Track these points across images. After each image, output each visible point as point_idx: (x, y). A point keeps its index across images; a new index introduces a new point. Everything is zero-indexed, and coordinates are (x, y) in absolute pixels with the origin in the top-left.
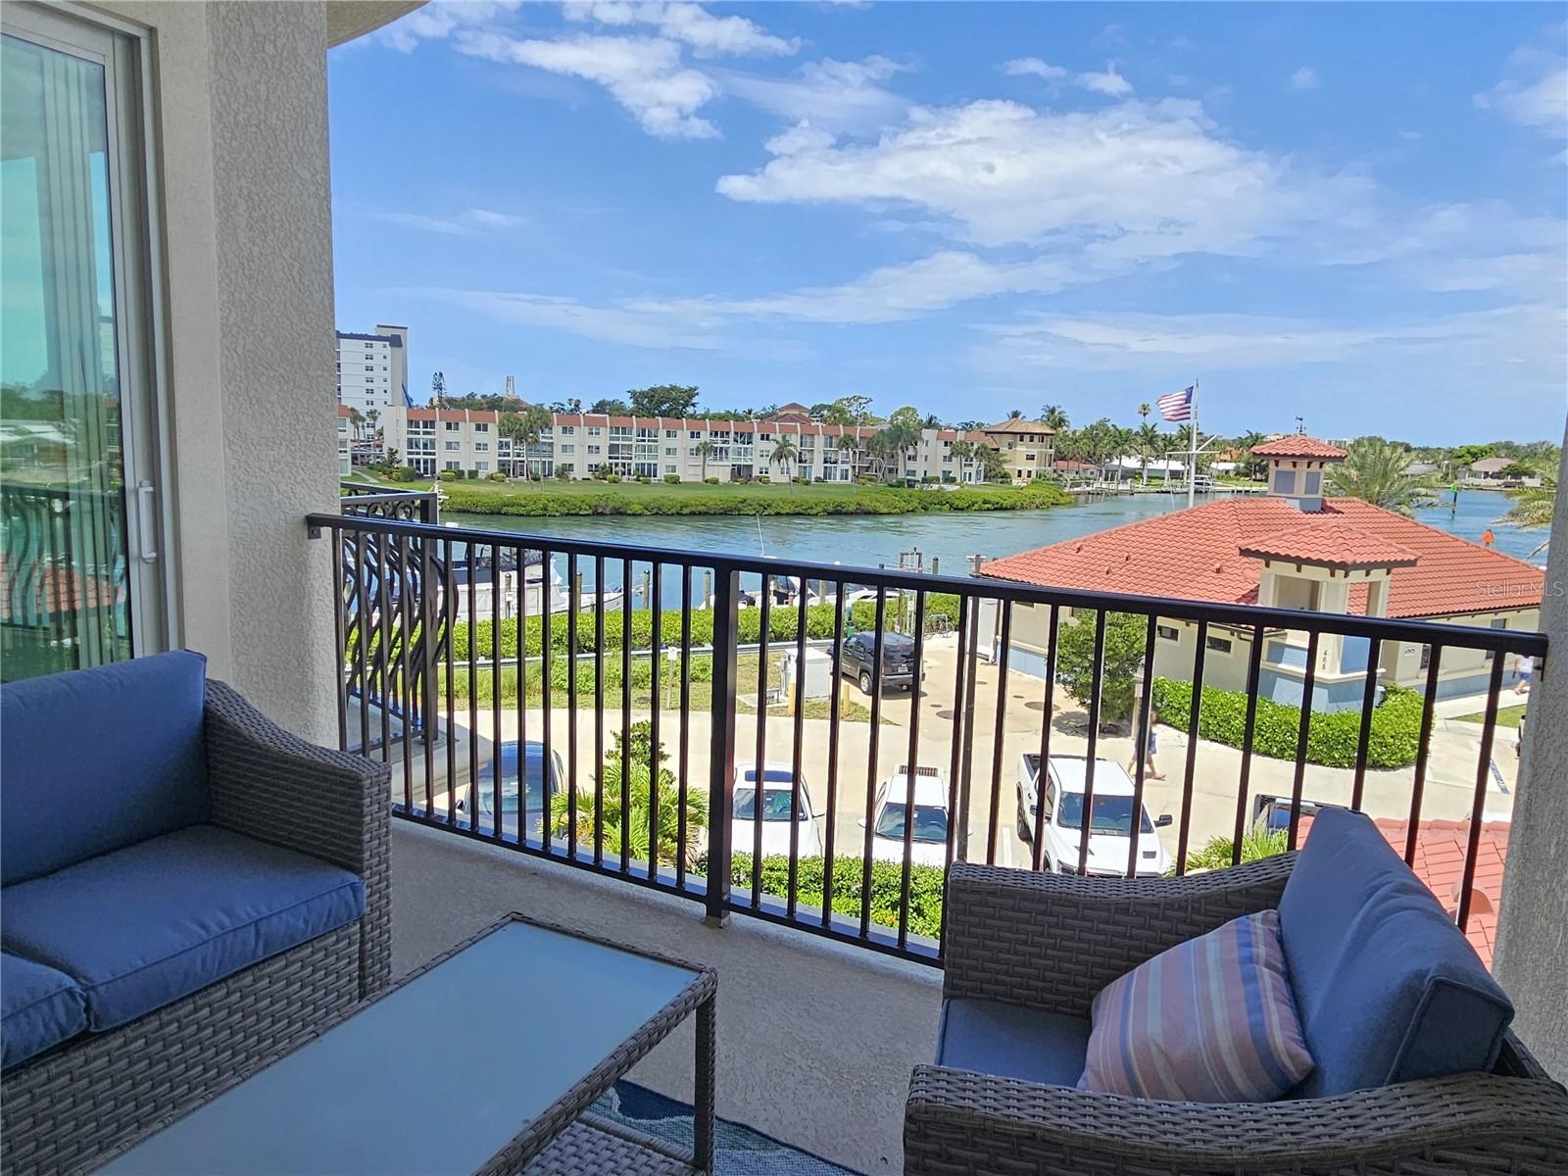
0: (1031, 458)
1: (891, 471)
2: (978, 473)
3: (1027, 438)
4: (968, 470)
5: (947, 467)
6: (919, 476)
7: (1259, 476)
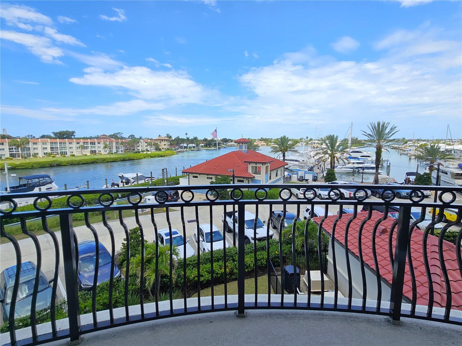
0: (165, 145)
1: (133, 149)
2: (154, 149)
3: (164, 141)
4: (151, 148)
5: (147, 148)
6: (140, 150)
7: (208, 146)
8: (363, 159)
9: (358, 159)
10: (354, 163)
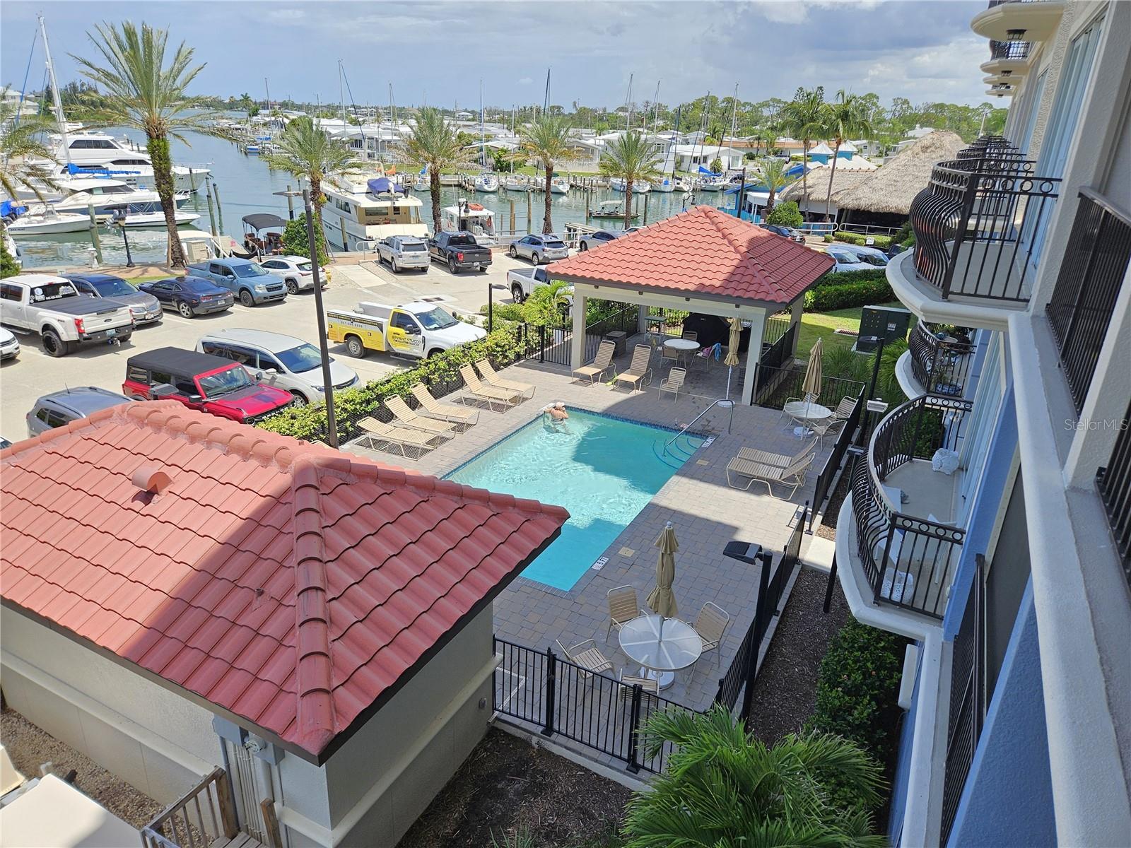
8: (122, 172)
9: (108, 173)
10: (90, 191)
